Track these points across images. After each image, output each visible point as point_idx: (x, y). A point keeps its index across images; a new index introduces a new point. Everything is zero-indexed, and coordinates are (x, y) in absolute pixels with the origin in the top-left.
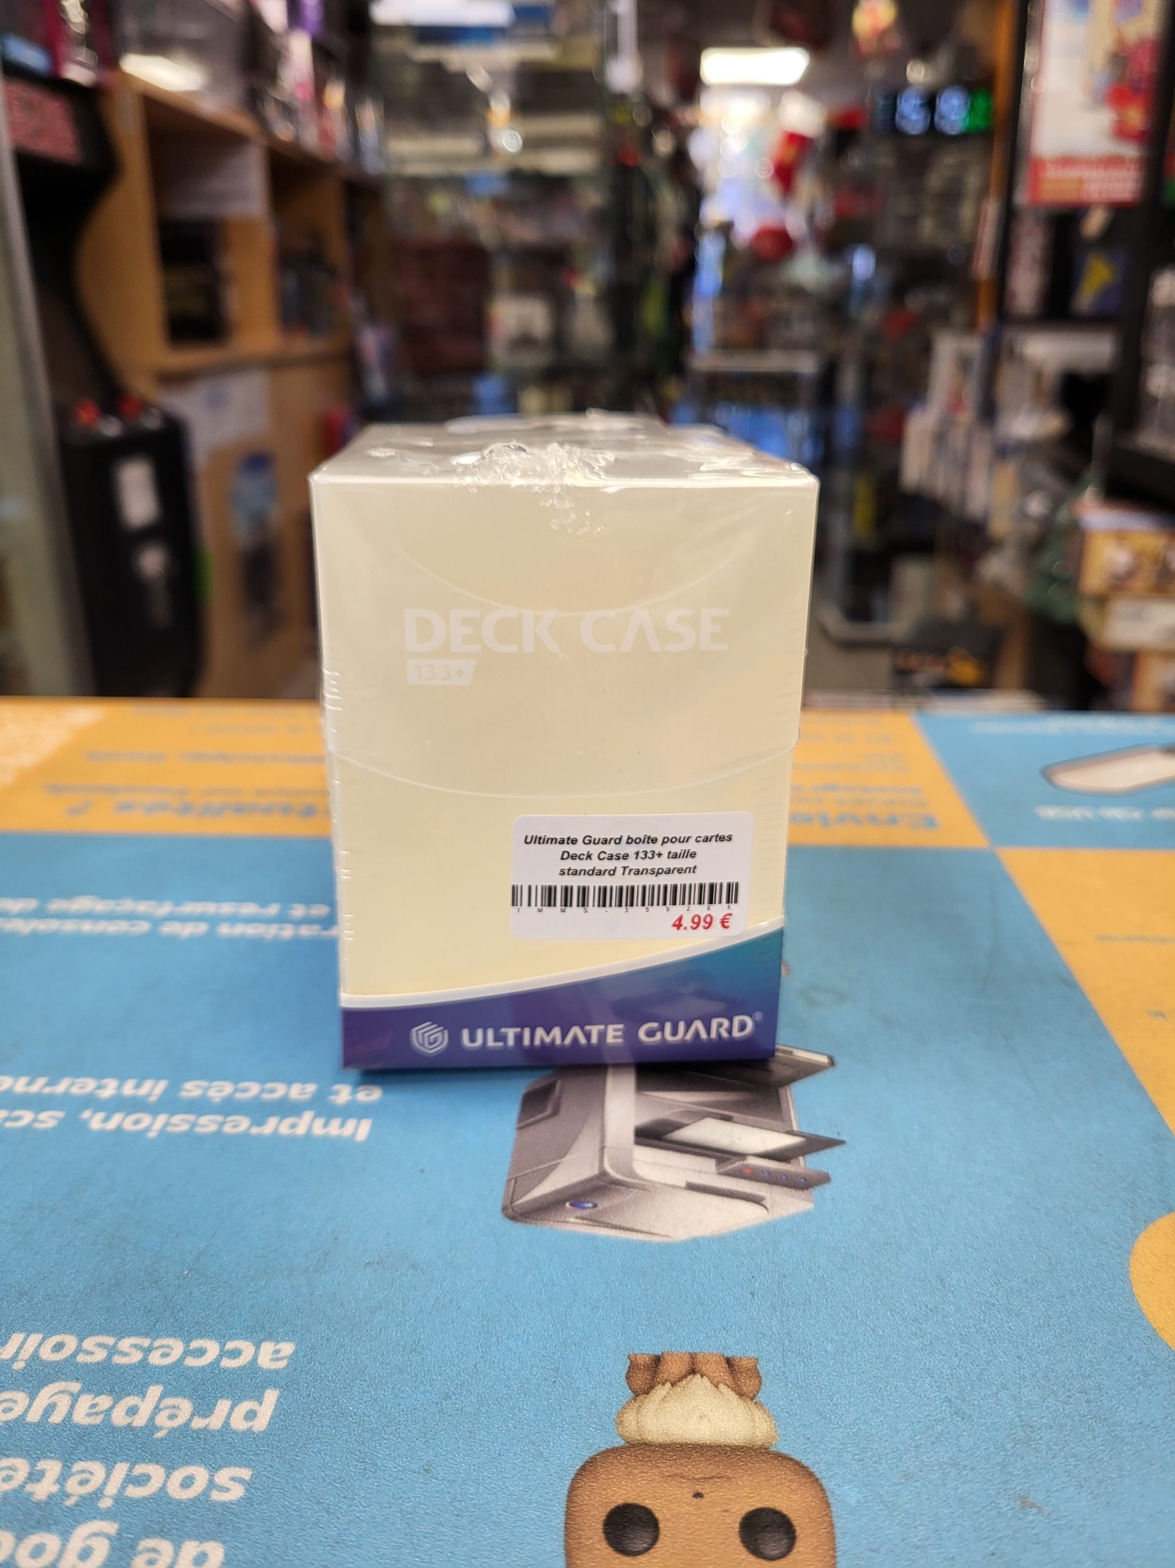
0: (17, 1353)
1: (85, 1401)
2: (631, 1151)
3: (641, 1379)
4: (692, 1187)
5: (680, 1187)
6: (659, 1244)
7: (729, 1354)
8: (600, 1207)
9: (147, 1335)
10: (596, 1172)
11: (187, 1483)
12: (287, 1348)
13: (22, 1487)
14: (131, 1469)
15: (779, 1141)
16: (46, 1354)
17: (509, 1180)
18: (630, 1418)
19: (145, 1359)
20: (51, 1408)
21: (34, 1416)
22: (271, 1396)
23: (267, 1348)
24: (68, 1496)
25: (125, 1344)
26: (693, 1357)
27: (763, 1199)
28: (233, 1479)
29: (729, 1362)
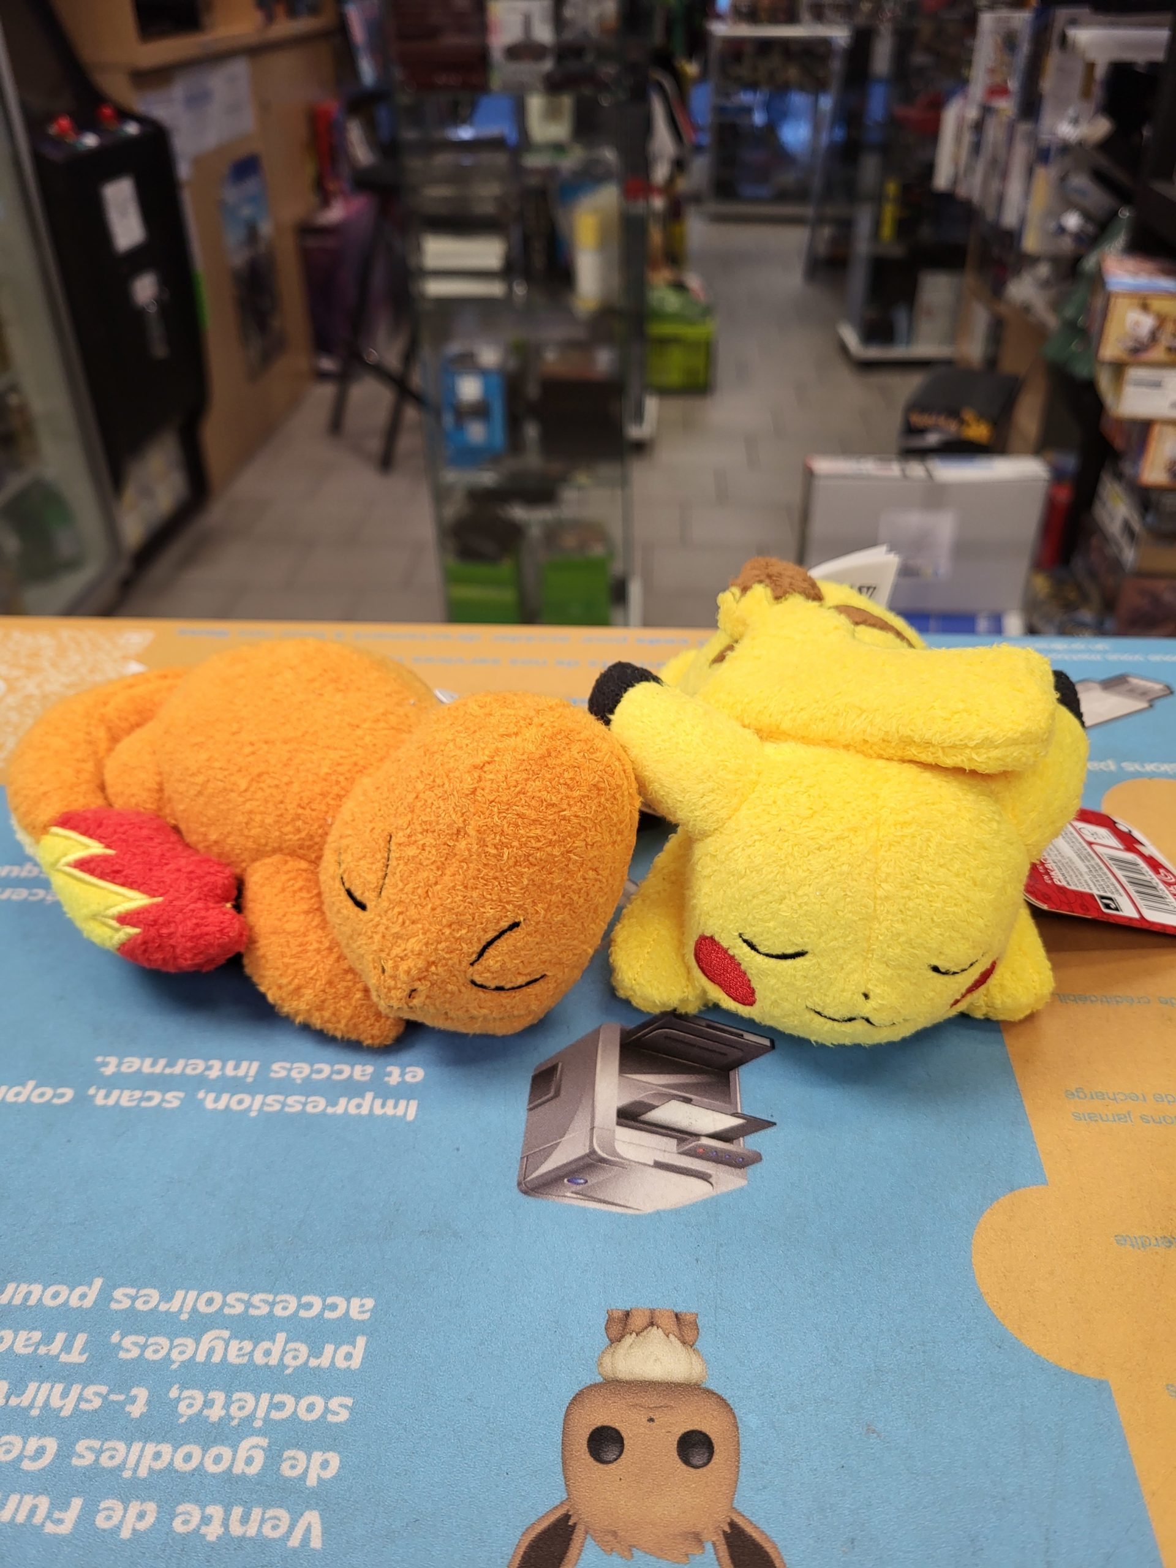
0: (182, 1306)
1: (234, 1345)
2: (614, 1131)
3: (616, 1330)
4: (659, 1165)
5: (649, 1166)
6: (631, 1216)
7: (677, 1310)
8: (589, 1183)
9: (270, 1292)
10: (588, 1151)
11: (310, 1408)
12: (370, 1303)
13: (201, 1411)
14: (272, 1398)
15: (726, 1122)
16: (202, 1307)
17: (522, 1158)
18: (607, 1360)
19: (271, 1311)
20: (211, 1351)
21: (201, 1358)
22: (361, 1341)
23: (355, 1302)
24: (233, 1418)
25: (256, 1299)
26: (652, 1312)
27: (710, 1176)
28: (341, 1406)
29: (677, 1315)
